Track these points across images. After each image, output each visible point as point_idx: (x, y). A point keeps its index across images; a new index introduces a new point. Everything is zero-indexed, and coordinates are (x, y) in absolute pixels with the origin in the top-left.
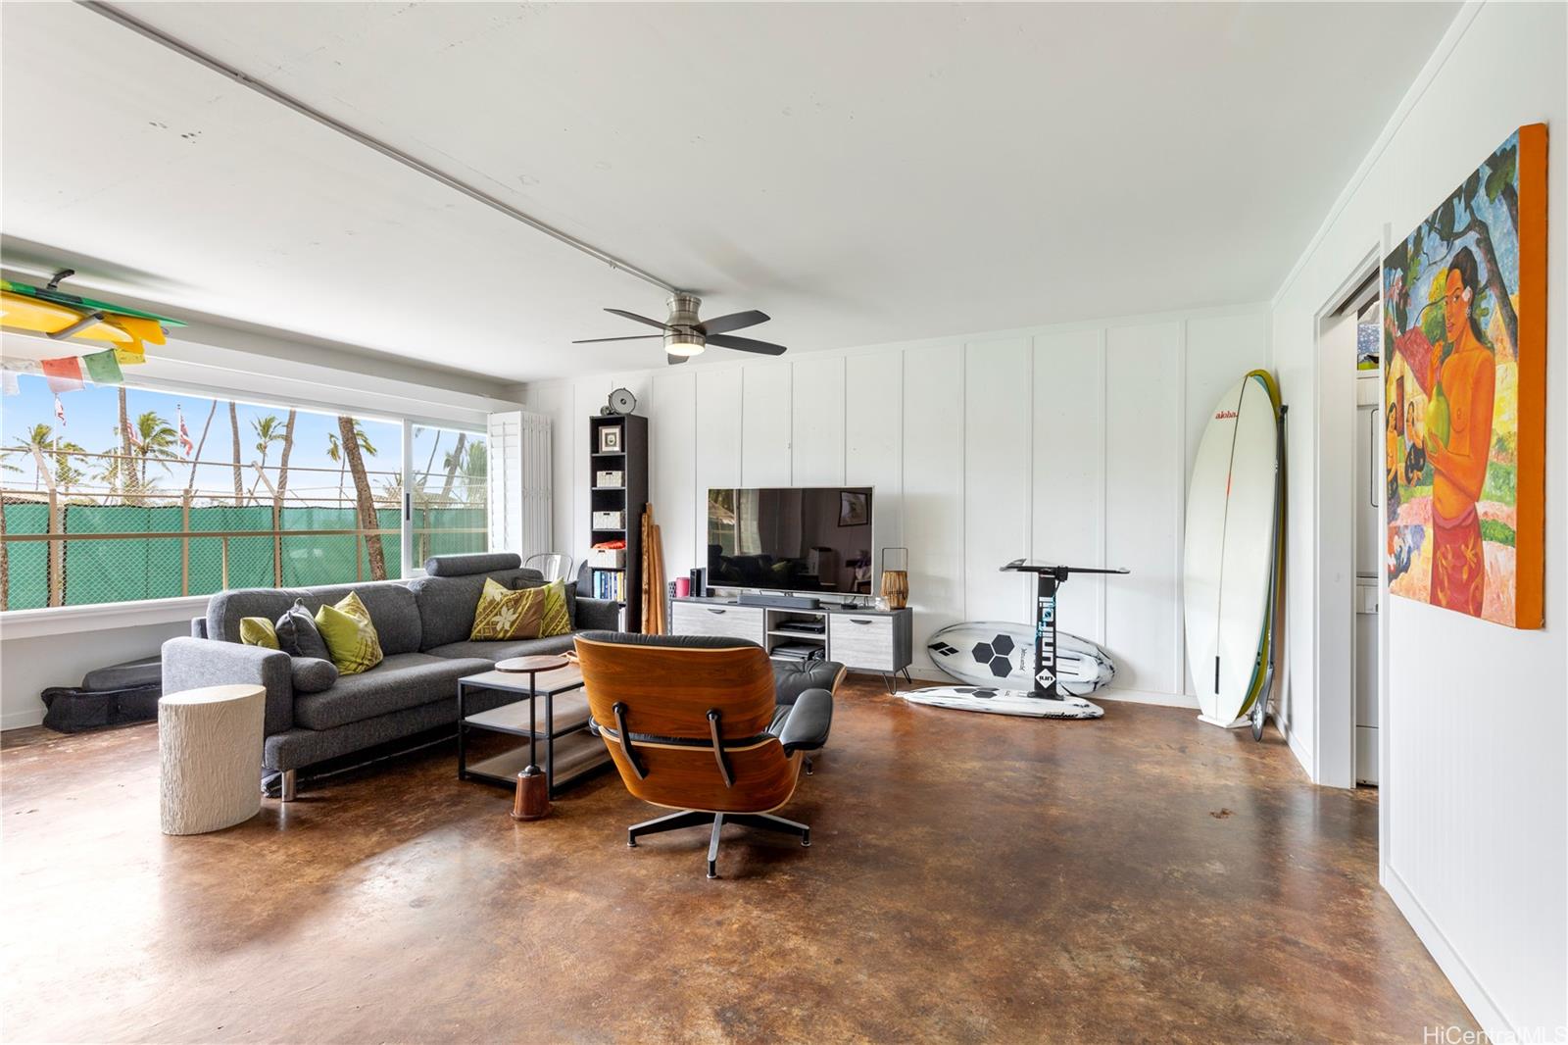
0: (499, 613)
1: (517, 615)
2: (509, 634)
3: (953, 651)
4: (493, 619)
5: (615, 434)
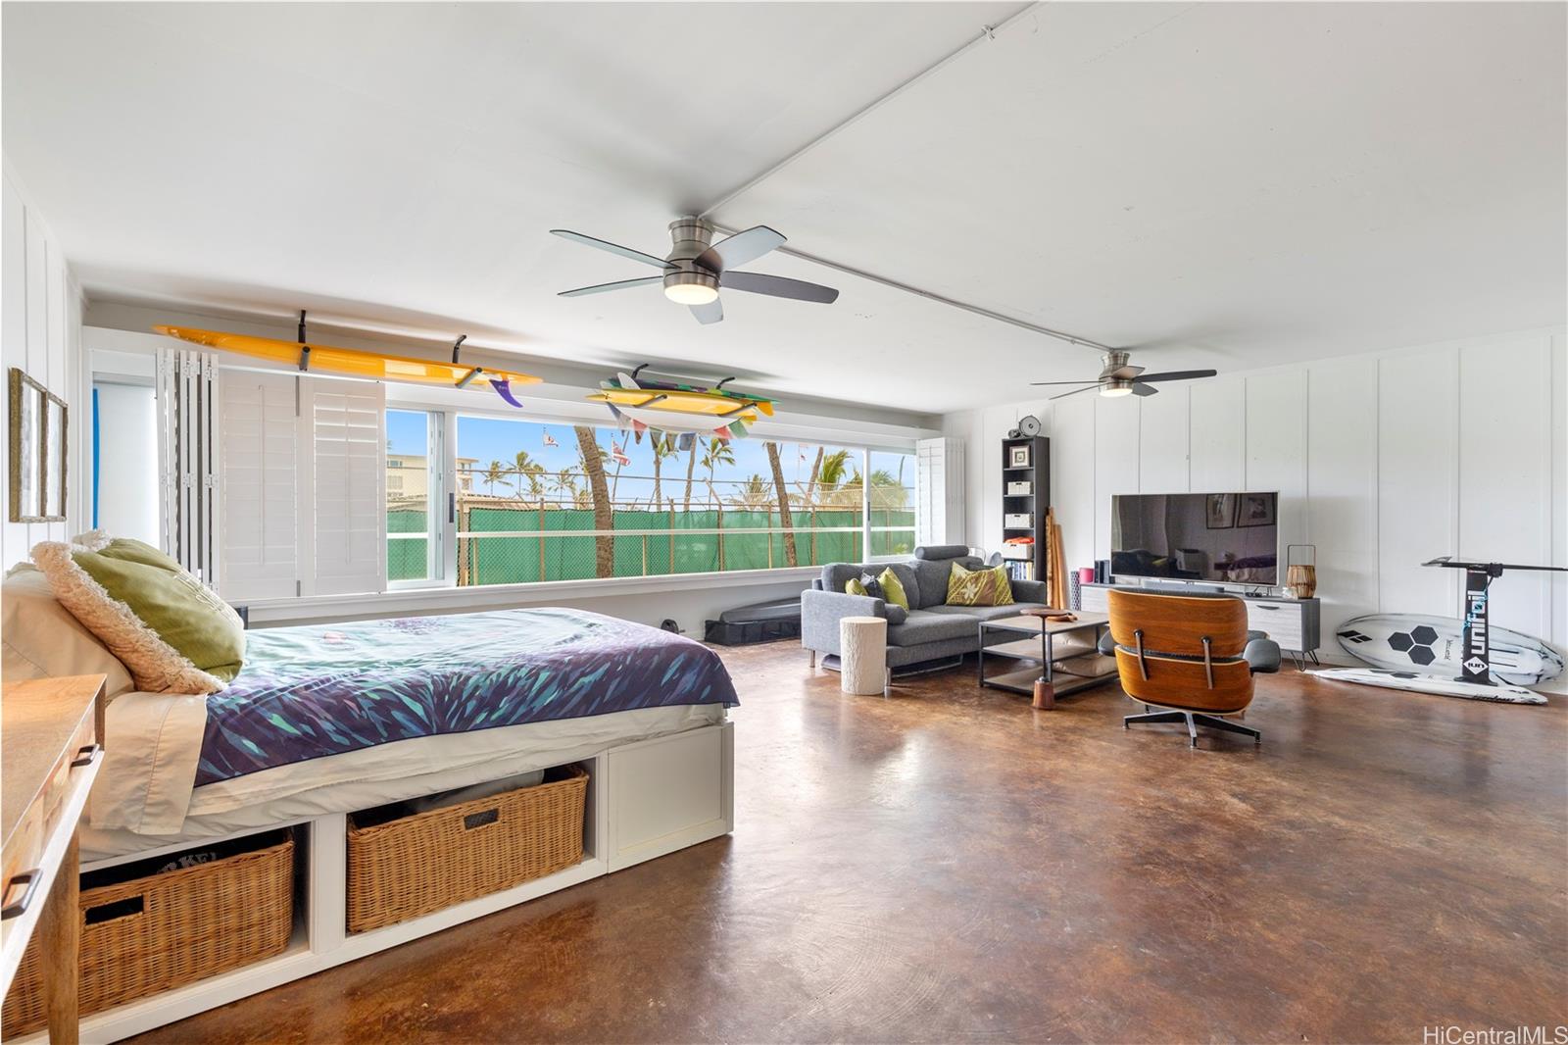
0: (965, 587)
1: (978, 589)
2: (973, 602)
3: (1366, 639)
4: (962, 591)
5: (1024, 452)
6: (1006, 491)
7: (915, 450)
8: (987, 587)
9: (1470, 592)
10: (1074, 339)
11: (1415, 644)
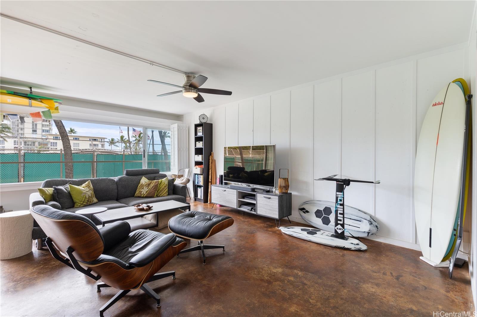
0: (143, 188)
1: (148, 189)
2: (145, 196)
3: (307, 212)
4: (141, 190)
6: (195, 146)
7: (170, 129)
8: (154, 188)
9: (338, 193)
10: (152, 63)
11: (324, 215)
